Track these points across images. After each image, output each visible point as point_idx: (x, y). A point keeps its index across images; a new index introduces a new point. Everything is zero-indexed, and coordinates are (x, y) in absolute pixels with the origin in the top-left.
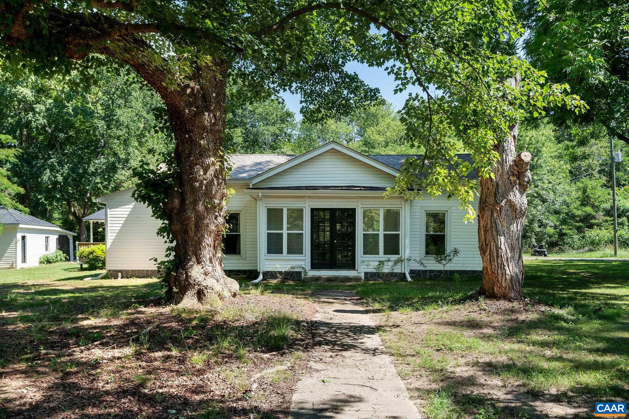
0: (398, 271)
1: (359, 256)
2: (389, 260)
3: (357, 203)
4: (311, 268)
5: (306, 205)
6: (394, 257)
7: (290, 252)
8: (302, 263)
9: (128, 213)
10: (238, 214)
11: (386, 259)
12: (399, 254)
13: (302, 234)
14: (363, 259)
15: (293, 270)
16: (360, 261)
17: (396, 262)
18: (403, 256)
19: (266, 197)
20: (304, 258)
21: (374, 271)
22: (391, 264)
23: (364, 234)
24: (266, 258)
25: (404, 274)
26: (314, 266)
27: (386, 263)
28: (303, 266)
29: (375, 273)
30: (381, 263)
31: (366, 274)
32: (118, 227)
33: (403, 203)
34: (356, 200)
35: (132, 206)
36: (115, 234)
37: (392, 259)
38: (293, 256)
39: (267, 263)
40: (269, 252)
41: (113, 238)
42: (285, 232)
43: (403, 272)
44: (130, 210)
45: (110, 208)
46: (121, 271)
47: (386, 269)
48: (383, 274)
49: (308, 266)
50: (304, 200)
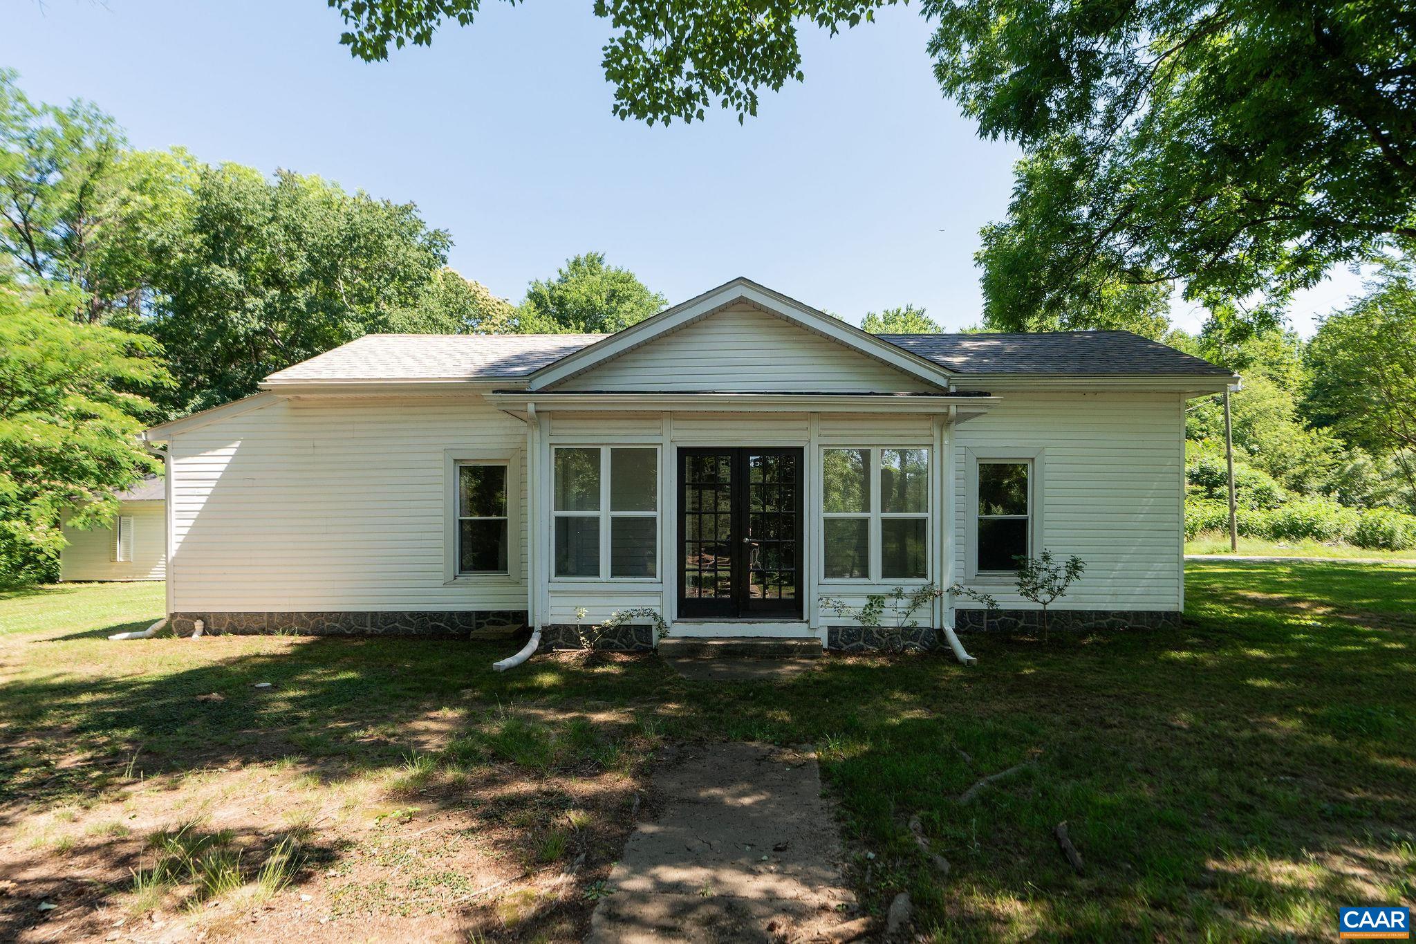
0: (924, 623)
1: (814, 582)
2: (899, 595)
3: (805, 433)
4: (679, 616)
5: (665, 440)
6: (912, 585)
7: (618, 571)
8: (653, 603)
9: (223, 467)
10: (502, 470)
11: (889, 589)
12: (924, 576)
13: (654, 519)
14: (823, 589)
15: (627, 623)
16: (814, 597)
17: (918, 600)
18: (937, 582)
19: (553, 415)
20: (658, 587)
21: (858, 623)
22: (903, 603)
23: (827, 521)
24: (553, 587)
25: (941, 633)
26: (687, 609)
27: (888, 602)
28: (657, 610)
29: (859, 630)
30: (876, 601)
31: (833, 630)
32: (196, 504)
33: (936, 433)
34: (805, 424)
35: (232, 452)
36: (190, 523)
37: (907, 590)
38: (627, 583)
39: (554, 601)
40: (561, 570)
41: (186, 531)
42: (605, 514)
43: (937, 626)
44: (228, 460)
45: (177, 457)
46: (202, 617)
47: (891, 618)
48: (881, 631)
49: (669, 610)
50: (658, 423)
